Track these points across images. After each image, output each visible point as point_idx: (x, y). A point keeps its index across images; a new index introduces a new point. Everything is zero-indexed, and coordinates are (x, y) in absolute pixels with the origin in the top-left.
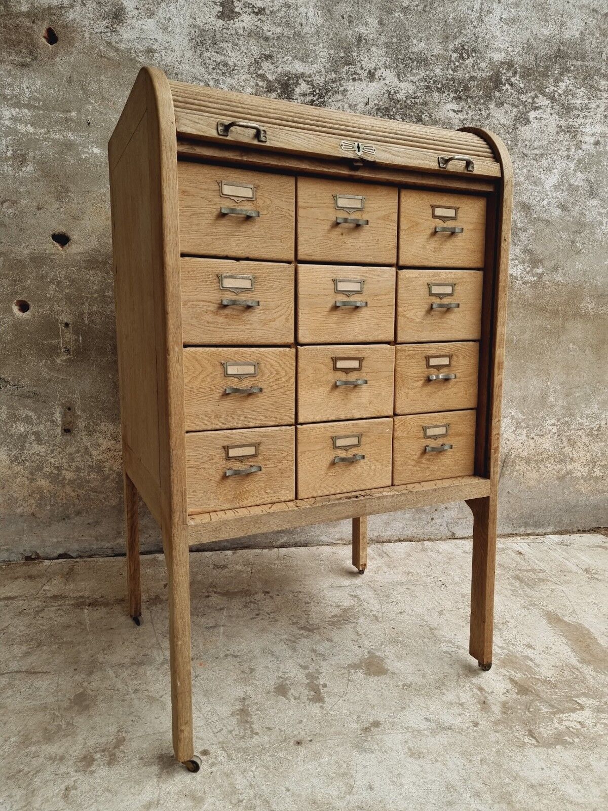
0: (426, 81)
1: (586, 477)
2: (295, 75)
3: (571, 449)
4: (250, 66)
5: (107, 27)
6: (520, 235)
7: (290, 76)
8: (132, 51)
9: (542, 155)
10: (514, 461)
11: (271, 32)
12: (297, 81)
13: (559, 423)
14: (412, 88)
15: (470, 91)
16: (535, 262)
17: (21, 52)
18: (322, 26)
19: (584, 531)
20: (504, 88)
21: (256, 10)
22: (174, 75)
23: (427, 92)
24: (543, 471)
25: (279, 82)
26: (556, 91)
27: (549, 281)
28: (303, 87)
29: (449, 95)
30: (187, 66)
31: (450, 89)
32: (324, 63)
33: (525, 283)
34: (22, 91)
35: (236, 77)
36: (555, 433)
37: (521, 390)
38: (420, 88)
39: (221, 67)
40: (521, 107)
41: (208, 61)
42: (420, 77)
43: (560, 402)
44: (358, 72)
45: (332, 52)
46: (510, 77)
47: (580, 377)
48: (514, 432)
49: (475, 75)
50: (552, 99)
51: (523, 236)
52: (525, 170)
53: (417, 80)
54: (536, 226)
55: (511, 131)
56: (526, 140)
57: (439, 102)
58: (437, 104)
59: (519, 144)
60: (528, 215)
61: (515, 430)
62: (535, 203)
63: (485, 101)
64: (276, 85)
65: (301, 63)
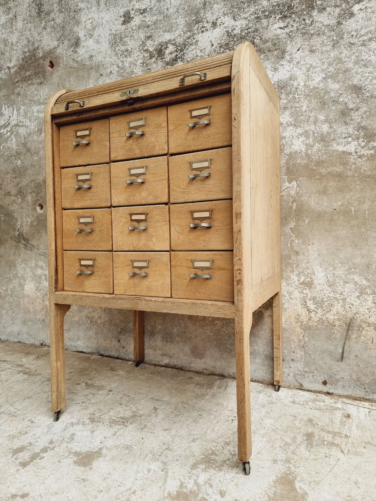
0: (256, 14)
2: (165, 43)
4: (140, 47)
5: (73, 51)
6: (353, 114)
7: (162, 44)
8: (84, 60)
9: (370, 40)
10: (360, 326)
11: (150, 21)
12: (167, 46)
14: (245, 23)
15: (293, 8)
16: (371, 136)
17: (40, 77)
18: (180, 4)
21: (142, 11)
22: (102, 66)
23: (257, 22)
25: (156, 50)
28: (171, 48)
29: (275, 17)
30: (108, 59)
32: (182, 28)
33: (360, 157)
34: (40, 96)
35: (132, 56)
37: (363, 257)
38: (251, 20)
39: (125, 53)
40: (344, 5)
41: (118, 52)
42: (251, 12)
44: (205, 26)
45: (187, 19)
48: (358, 297)
51: (356, 116)
52: (353, 57)
53: (248, 15)
54: (369, 103)
55: (335, 28)
56: (351, 31)
57: (268, 26)
58: (266, 27)
59: (345, 36)
60: (360, 96)
61: (360, 296)
62: (367, 83)
63: (308, 12)
64: (155, 53)
65: (168, 34)
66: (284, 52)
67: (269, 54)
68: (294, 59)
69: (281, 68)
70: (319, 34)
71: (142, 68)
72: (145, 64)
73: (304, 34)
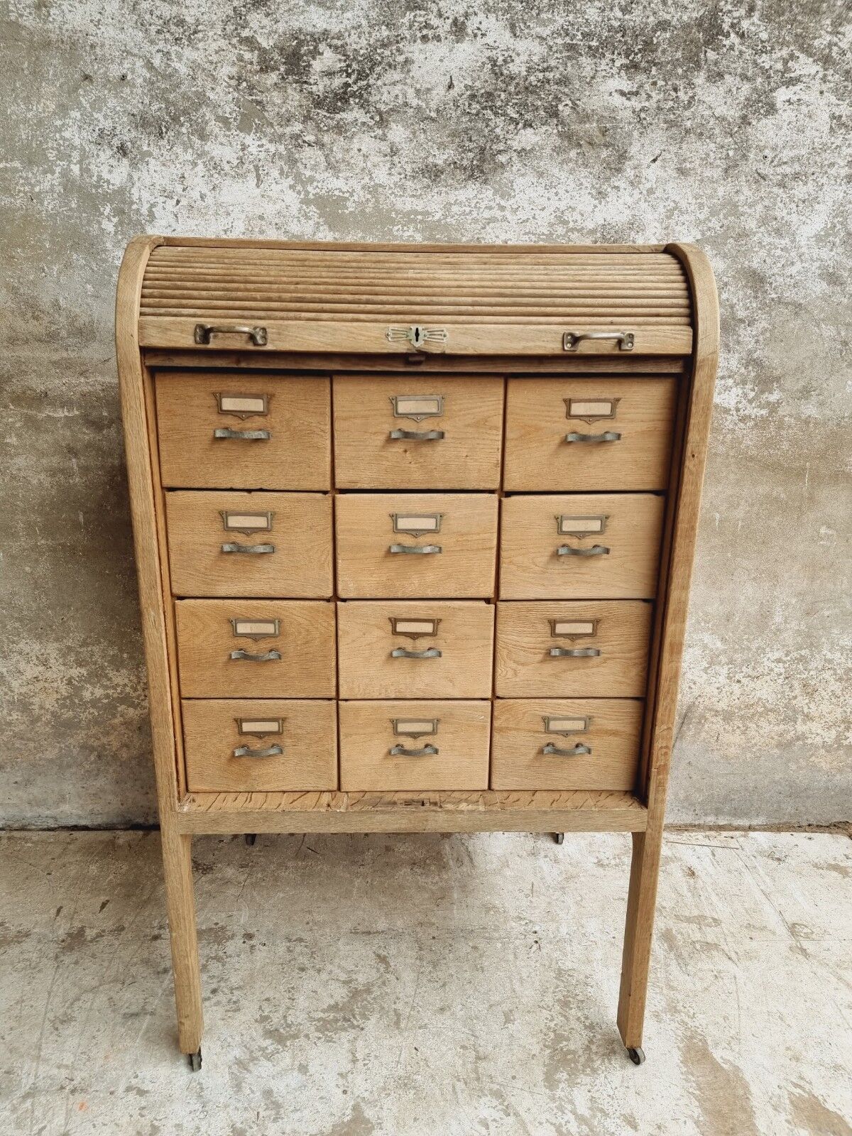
0: (567, 35)
1: (831, 746)
2: (312, 36)
3: (807, 701)
4: (225, 23)
6: (741, 332)
7: (303, 38)
9: (796, 176)
10: (703, 717)
12: (315, 48)
13: (789, 658)
14: (538, 50)
15: (656, 50)
16: (765, 380)
19: (820, 828)
20: (727, 42)
22: (88, 48)
23: (569, 58)
24: (753, 733)
25: (282, 49)
26: (836, 44)
27: (791, 416)
28: (328, 59)
29: (613, 61)
30: (111, 29)
31: (616, 48)
32: (366, 8)
33: (743, 419)
35: (200, 45)
36: (781, 674)
37: (722, 602)
38: (554, 49)
39: (173, 28)
40: (759, 80)
41: (147, 17)
42: (557, 26)
43: (794, 625)
44: (432, 23)
46: (739, 18)
47: (835, 585)
48: (705, 670)
49: (668, 17)
50: (826, 60)
51: (746, 334)
52: (759, 207)
53: (549, 33)
54: (773, 314)
55: (736, 129)
56: (765, 147)
57: (593, 78)
58: (588, 80)
59: (752, 156)
60: (759, 295)
61: (708, 668)
62: (775, 271)
63: (686, 71)
64: (277, 57)
65: (321, 11)
66: (623, 156)
67: (590, 153)
68: (643, 180)
69: (612, 195)
70: (701, 134)
71: (236, 95)
72: (244, 84)
73: (671, 124)
